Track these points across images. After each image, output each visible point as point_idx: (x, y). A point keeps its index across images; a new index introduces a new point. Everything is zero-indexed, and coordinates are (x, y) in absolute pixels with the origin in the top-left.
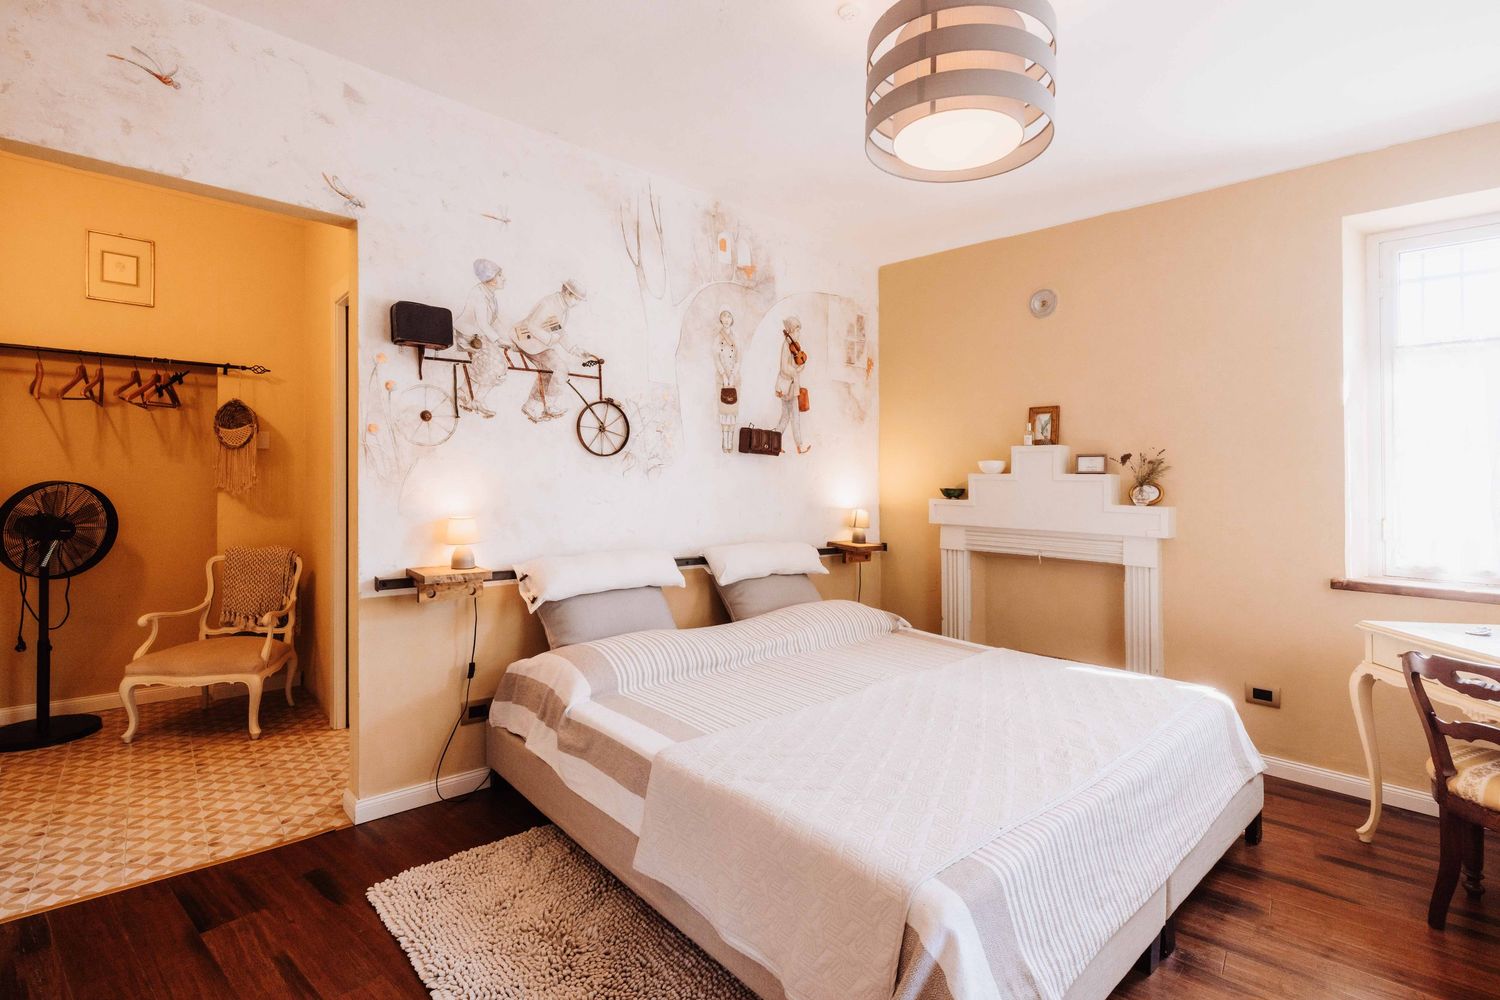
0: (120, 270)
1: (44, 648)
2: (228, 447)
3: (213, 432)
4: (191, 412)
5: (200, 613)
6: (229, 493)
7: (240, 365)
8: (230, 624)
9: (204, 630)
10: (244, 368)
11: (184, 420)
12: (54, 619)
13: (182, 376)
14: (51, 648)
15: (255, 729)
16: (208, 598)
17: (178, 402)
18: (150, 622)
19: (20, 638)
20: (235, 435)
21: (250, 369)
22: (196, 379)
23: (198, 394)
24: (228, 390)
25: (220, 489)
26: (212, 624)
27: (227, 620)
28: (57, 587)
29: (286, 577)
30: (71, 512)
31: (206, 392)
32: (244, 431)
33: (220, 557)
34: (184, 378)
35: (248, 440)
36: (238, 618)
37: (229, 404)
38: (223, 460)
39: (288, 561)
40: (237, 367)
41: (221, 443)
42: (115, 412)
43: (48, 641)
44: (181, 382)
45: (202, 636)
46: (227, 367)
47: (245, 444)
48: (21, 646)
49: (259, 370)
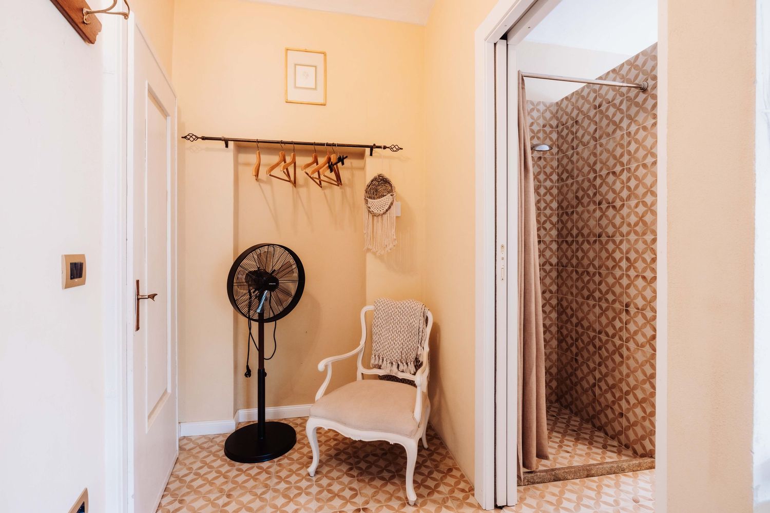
0: (305, 77)
1: (262, 374)
2: (374, 215)
3: (363, 201)
4: (348, 190)
5: (356, 356)
6: (374, 253)
7: (382, 145)
8: (380, 367)
9: (361, 370)
10: (385, 148)
11: (344, 194)
12: (267, 353)
13: (344, 158)
14: (266, 374)
15: (412, 496)
16: (362, 342)
17: (341, 181)
18: (326, 366)
19: (248, 367)
20: (379, 204)
21: (388, 148)
22: (351, 163)
23: (353, 175)
24: (373, 167)
25: (368, 250)
26: (367, 365)
27: (377, 363)
28: (268, 327)
29: (421, 329)
30: (276, 268)
31: (357, 173)
32: (387, 199)
33: (369, 308)
34: (345, 160)
35: (390, 207)
36: (385, 362)
37: (375, 179)
38: (371, 226)
39: (422, 314)
40: (379, 147)
41: (369, 211)
42: (303, 191)
43: (264, 369)
44: (343, 164)
45: (359, 376)
46: (372, 148)
47: (387, 210)
48: (248, 373)
49: (395, 149)
